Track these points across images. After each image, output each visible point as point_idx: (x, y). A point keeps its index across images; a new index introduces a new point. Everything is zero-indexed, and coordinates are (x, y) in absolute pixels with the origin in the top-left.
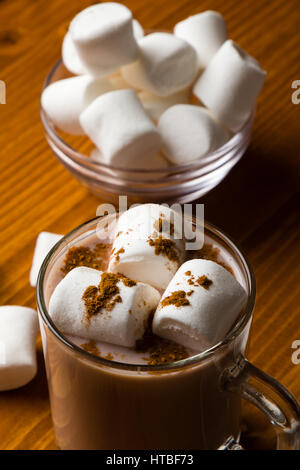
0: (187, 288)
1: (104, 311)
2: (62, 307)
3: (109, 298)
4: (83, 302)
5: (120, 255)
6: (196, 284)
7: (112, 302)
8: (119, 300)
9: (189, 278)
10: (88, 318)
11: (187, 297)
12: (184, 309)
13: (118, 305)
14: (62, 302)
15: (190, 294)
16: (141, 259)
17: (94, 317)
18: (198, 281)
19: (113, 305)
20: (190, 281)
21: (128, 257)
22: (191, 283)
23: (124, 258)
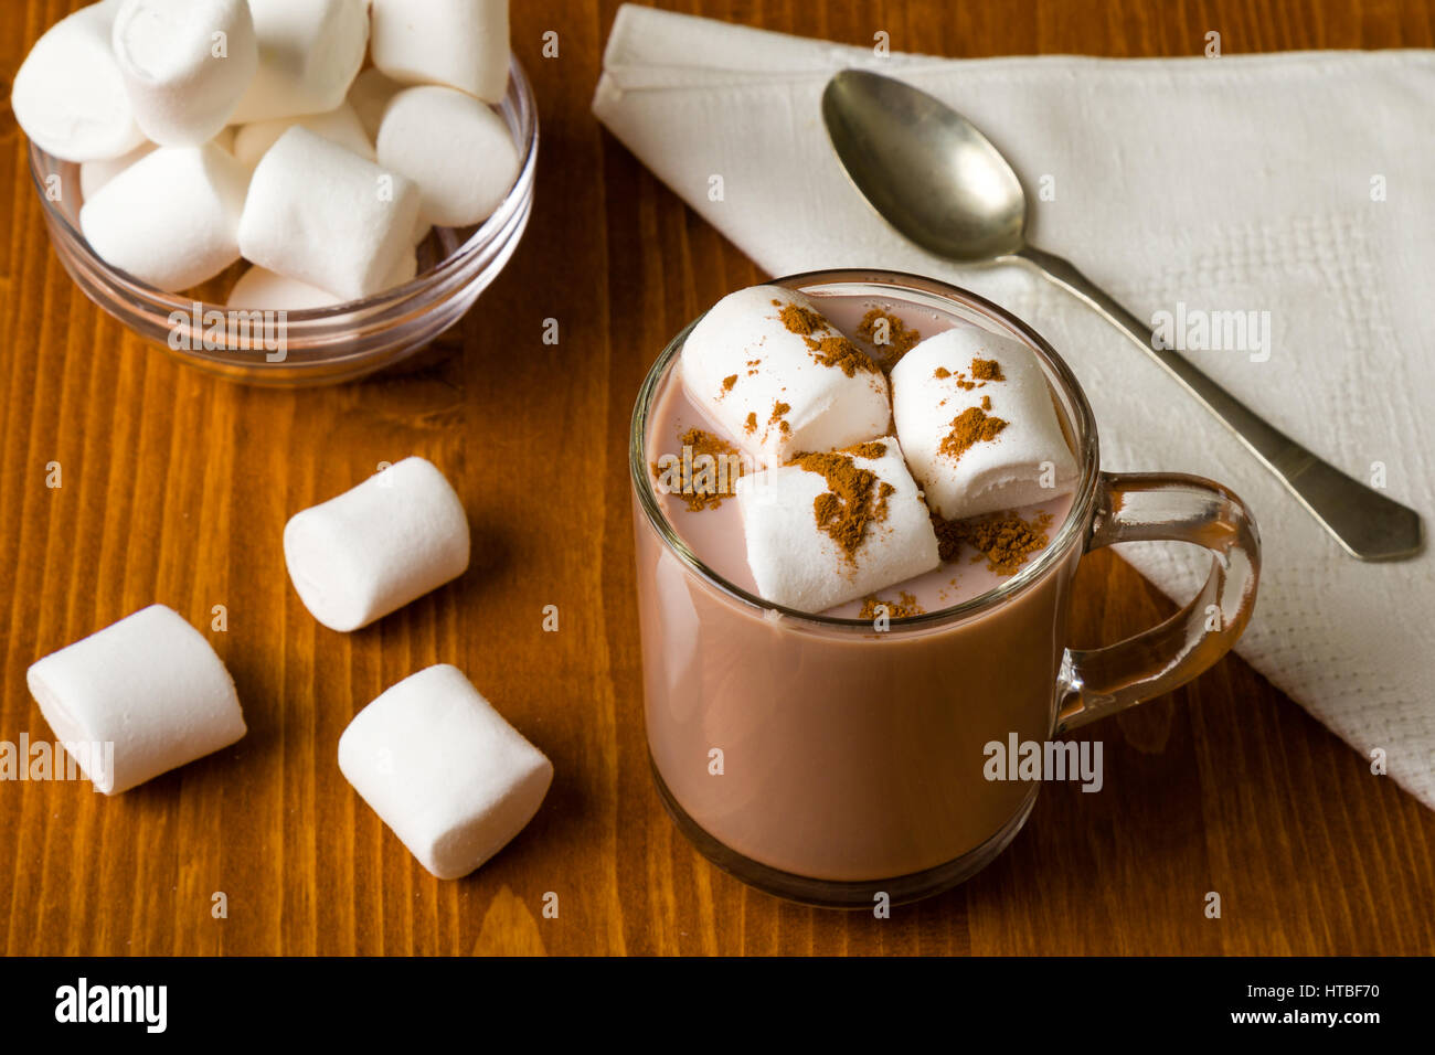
0: (973, 399)
1: (873, 527)
2: (787, 568)
3: (869, 498)
4: (825, 536)
5: (785, 417)
6: (978, 382)
7: (877, 502)
8: (888, 490)
9: (952, 381)
10: (850, 559)
11: (990, 414)
12: (1004, 436)
13: (892, 501)
14: (781, 560)
15: (988, 404)
16: (829, 401)
17: (860, 552)
18: (976, 375)
19: (884, 506)
20: (961, 384)
21: (806, 412)
22: (970, 386)
23: (798, 420)
